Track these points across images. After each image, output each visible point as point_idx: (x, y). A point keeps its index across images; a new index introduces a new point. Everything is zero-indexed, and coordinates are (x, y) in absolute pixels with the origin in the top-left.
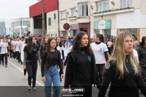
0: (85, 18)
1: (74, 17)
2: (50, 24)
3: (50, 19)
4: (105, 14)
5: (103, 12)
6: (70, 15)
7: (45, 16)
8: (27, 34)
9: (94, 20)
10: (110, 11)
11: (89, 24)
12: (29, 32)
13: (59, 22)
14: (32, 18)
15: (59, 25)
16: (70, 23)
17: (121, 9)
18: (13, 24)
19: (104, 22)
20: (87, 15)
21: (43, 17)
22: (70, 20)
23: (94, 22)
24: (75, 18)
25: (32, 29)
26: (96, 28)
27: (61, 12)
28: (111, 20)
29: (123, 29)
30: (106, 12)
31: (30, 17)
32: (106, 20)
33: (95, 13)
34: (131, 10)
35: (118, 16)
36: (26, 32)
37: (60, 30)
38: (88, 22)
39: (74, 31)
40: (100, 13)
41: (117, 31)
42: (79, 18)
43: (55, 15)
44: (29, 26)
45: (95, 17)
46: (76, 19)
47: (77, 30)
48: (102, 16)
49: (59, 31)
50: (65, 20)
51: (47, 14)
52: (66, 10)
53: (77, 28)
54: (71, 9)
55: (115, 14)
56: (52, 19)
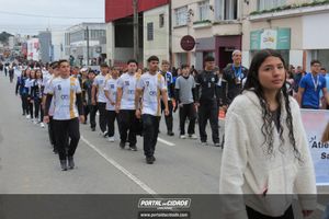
0: (229, 23)
1: (204, 22)
2: (150, 38)
5: (272, 11)
7: (141, 20)
8: (100, 60)
9: (252, 30)
11: (239, 37)
12: (105, 56)
13: (170, 34)
14: (110, 24)
15: (170, 41)
17: (313, 4)
18: (69, 37)
19: (273, 34)
20: (235, 18)
21: (136, 21)
22: (196, 29)
23: (252, 33)
24: (207, 24)
25: (109, 48)
28: (290, 30)
30: (278, 9)
31: (107, 21)
32: (278, 29)
33: (253, 14)
36: (97, 56)
37: (173, 51)
40: (264, 12)
41: (304, 53)
42: (215, 24)
43: (162, 16)
44: (104, 41)
45: (253, 21)
46: (210, 27)
47: (211, 51)
48: (269, 20)
49: (170, 53)
50: (186, 29)
52: (186, 6)
53: (212, 46)
54: (199, 3)
56: (156, 26)
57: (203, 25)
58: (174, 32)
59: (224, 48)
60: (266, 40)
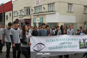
0: (28, 16)
2: (7, 19)
3: (7, 16)
4: (39, 14)
5: (39, 13)
6: (19, 14)
7: (4, 15)
10: (42, 12)
11: (30, 19)
13: (12, 18)
16: (19, 19)
17: (48, 12)
19: (39, 19)
20: (29, 14)
22: (19, 17)
23: (34, 18)
26: (34, 22)
27: (14, 12)
28: (43, 18)
29: (50, 23)
30: (40, 13)
32: (40, 17)
33: (34, 14)
34: (54, 12)
35: (47, 16)
38: (30, 18)
39: (22, 23)
40: (37, 13)
42: (24, 16)
43: (10, 14)
45: (34, 16)
47: (23, 23)
48: (38, 15)
50: (17, 17)
51: (6, 13)
52: (17, 11)
53: (23, 22)
54: (20, 10)
55: (45, 14)
56: (9, 16)
57: (21, 16)
58: (14, 18)
59: (27, 22)
60: (37, 20)
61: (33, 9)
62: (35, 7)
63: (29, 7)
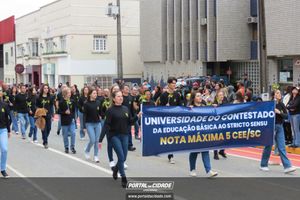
3: (7, 54)
4: (50, 56)
6: (26, 53)
10: (52, 53)
16: (24, 64)
26: (45, 72)
27: (18, 46)
34: (65, 55)
35: (59, 60)
38: (40, 64)
39: (30, 75)
51: (4, 46)
55: (57, 57)
61: (43, 42)
62: (46, 40)
63: (37, 39)
